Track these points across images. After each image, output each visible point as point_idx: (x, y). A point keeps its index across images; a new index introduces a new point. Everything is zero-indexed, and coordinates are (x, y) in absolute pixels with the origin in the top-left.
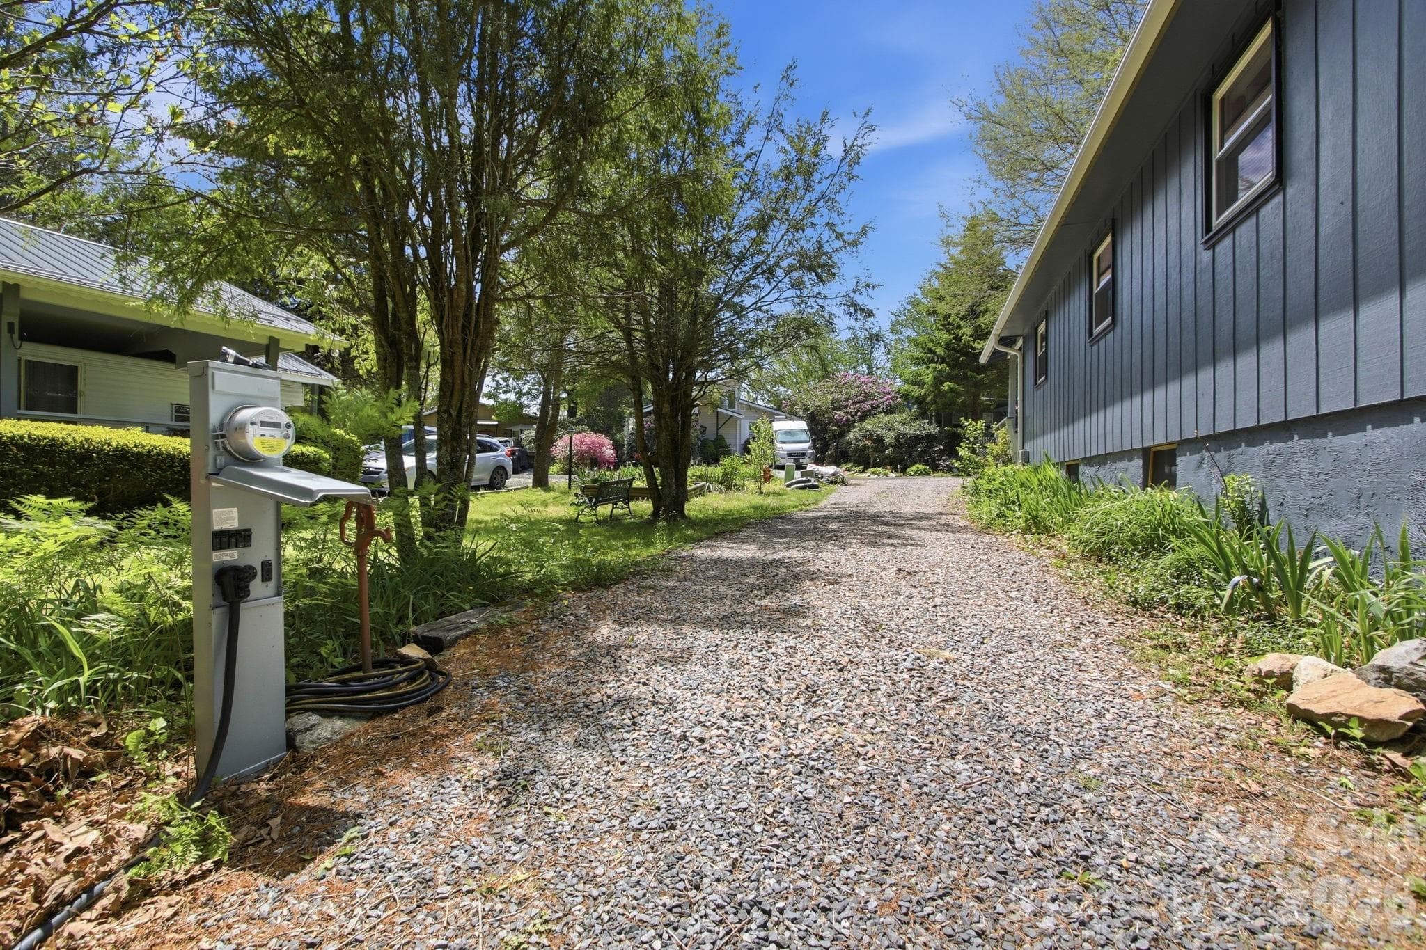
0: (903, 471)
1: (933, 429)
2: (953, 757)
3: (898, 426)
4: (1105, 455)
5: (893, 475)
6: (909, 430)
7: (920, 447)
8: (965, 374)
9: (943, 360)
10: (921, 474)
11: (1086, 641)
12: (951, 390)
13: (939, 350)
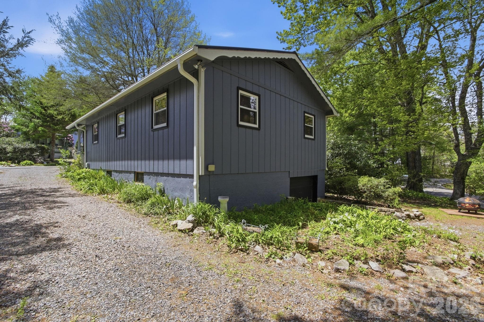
0: (19, 163)
1: (33, 146)
2: (138, 257)
3: (13, 143)
4: (122, 171)
5: (13, 165)
6: (21, 146)
7: (28, 153)
8: (50, 125)
9: (38, 118)
10: (28, 165)
11: (142, 226)
12: (43, 130)
13: (37, 114)
